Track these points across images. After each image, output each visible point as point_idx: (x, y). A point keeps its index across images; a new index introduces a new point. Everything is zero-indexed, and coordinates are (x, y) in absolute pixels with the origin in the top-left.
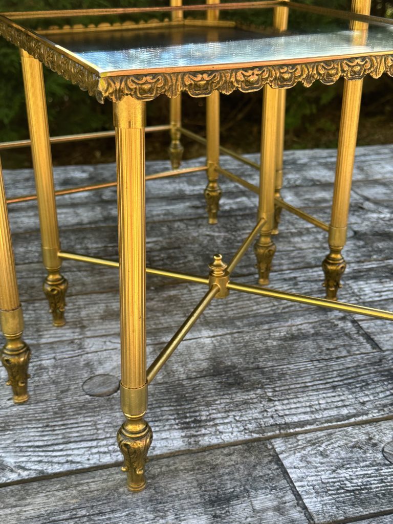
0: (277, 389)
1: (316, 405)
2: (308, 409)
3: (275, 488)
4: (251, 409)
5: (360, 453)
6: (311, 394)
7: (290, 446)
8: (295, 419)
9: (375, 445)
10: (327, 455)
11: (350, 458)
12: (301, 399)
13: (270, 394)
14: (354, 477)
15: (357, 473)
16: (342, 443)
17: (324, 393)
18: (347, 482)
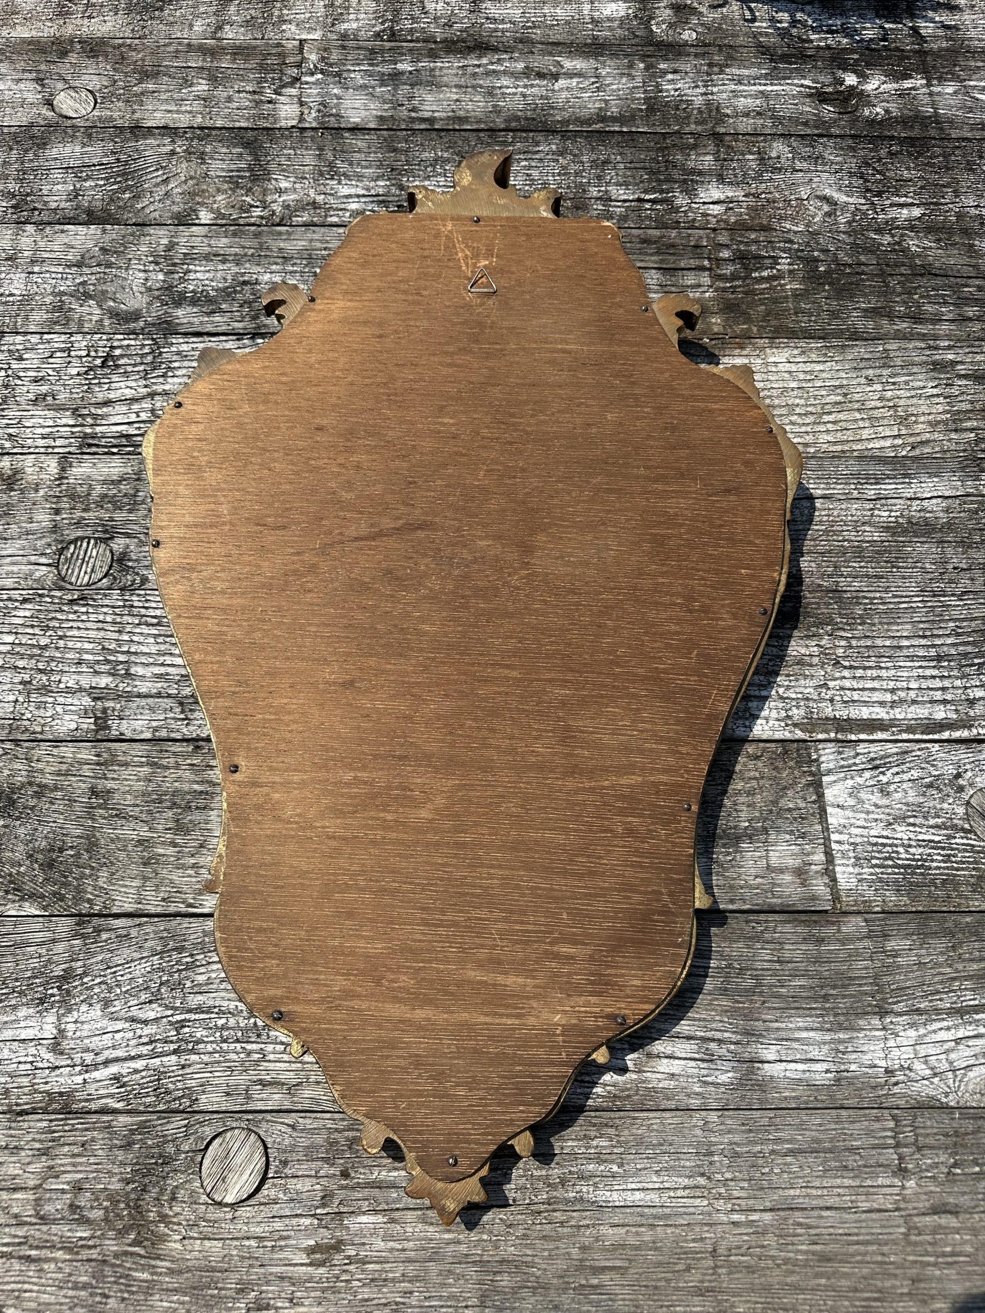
0: (854, 643)
1: (902, 689)
2: (888, 697)
3: (803, 836)
4: (806, 677)
5: (935, 799)
6: (902, 664)
7: (842, 763)
8: (865, 713)
9: (961, 789)
10: (888, 794)
11: (920, 805)
12: (884, 673)
13: (840, 652)
14: (913, 843)
15: (920, 837)
16: (915, 774)
17: (920, 667)
18: (901, 850)
